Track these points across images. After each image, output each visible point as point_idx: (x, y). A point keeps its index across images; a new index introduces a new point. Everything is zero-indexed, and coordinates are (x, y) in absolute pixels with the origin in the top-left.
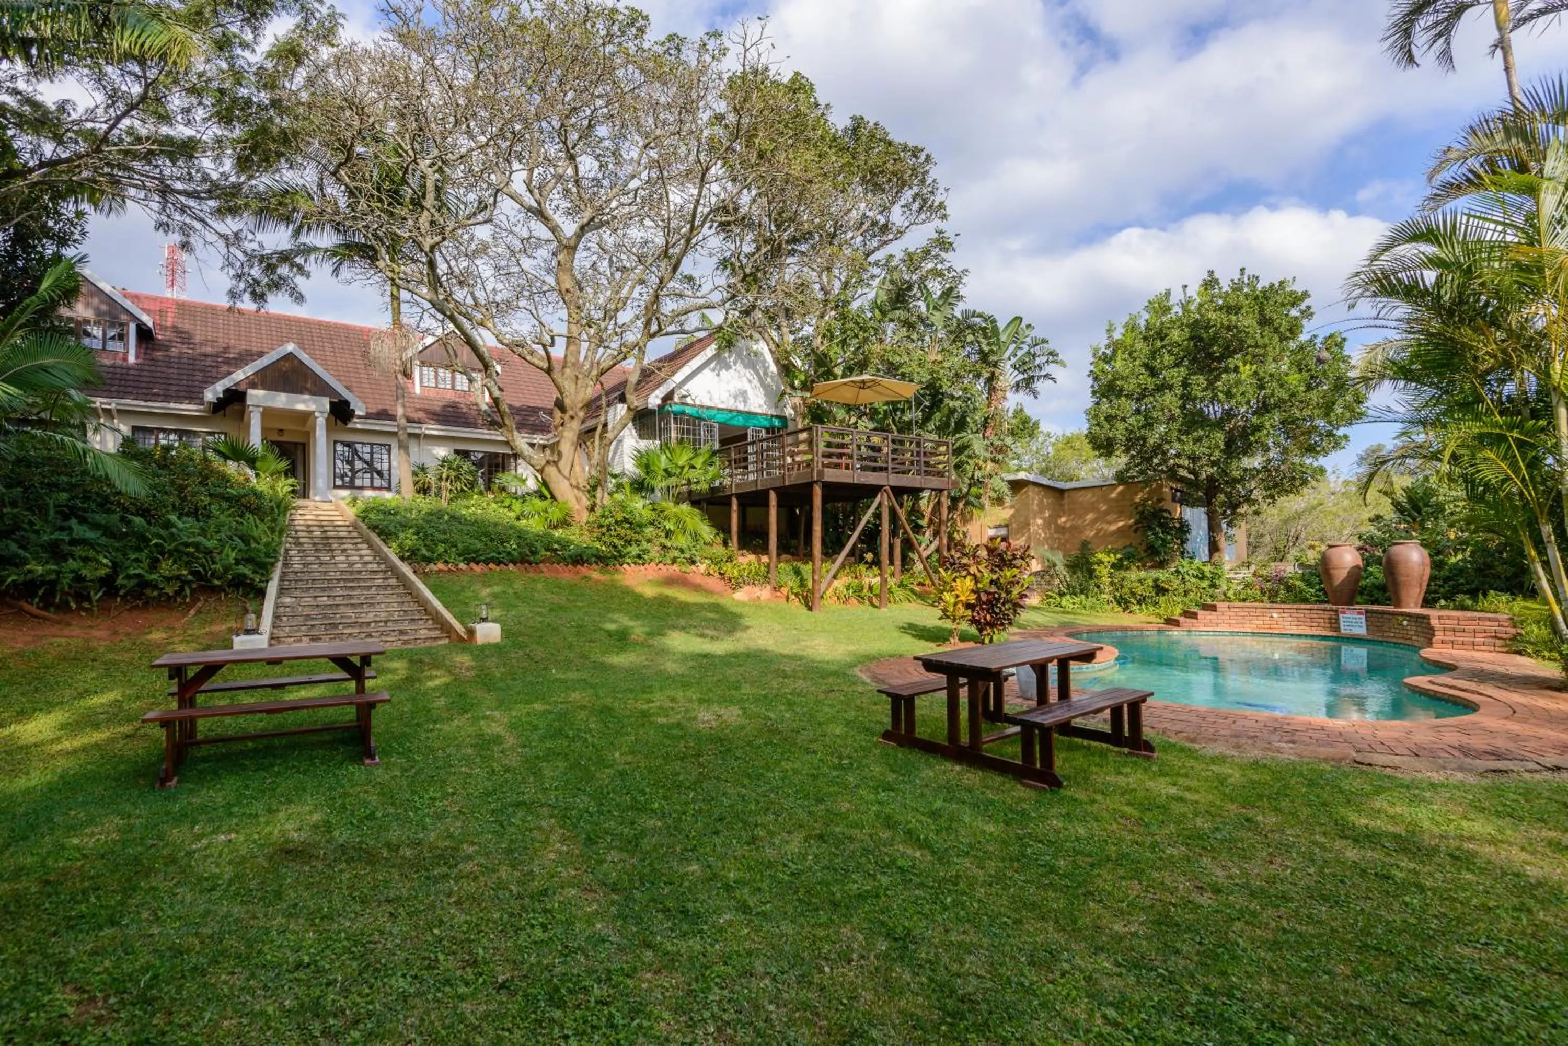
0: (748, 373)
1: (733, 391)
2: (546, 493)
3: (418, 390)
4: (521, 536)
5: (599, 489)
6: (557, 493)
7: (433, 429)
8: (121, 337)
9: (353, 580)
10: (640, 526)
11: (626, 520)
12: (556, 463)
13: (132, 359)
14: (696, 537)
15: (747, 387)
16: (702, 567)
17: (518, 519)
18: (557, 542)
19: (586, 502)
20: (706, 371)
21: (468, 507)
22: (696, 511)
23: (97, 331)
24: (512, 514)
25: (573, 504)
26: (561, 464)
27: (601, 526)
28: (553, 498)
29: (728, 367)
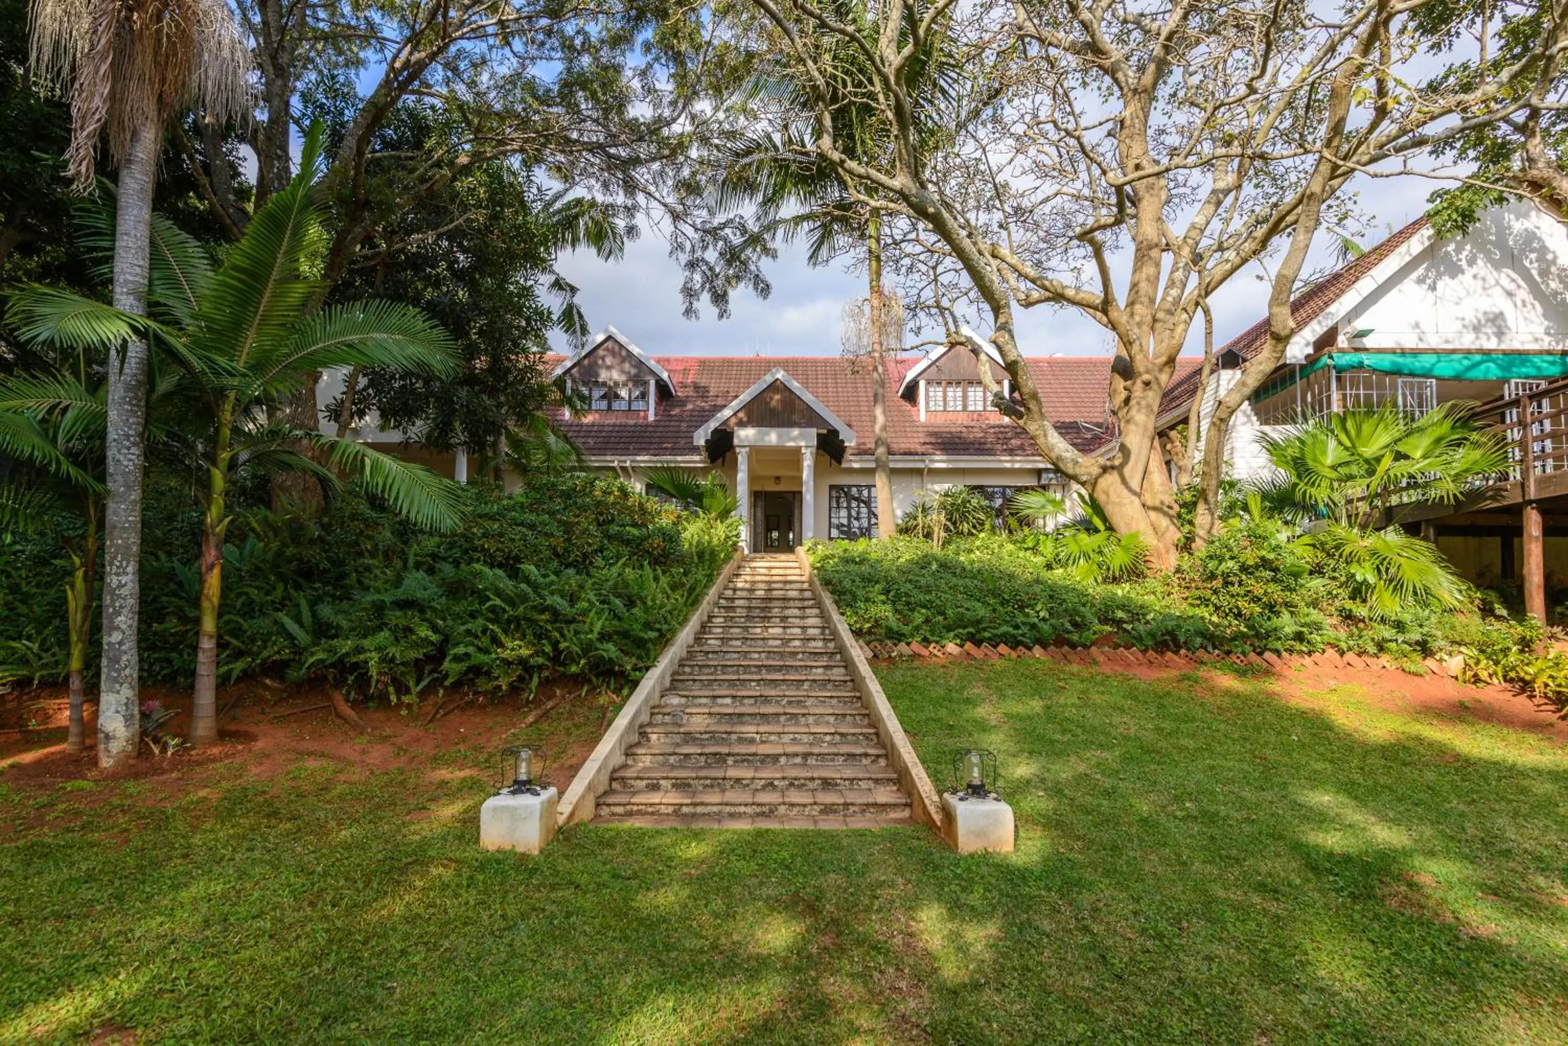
0: (1506, 277)
1: (1470, 317)
2: (1097, 522)
3: (923, 417)
4: (1054, 594)
5: (1201, 508)
6: (1116, 520)
7: (940, 462)
8: (644, 396)
9: (779, 669)
10: (1296, 575)
11: (1265, 563)
12: (1119, 469)
13: (651, 417)
14: (1423, 597)
15: (1502, 304)
16: (1455, 664)
17: (1049, 567)
18: (1123, 607)
19: (1175, 535)
20: (1409, 285)
21: (970, 551)
22: (1419, 544)
23: (624, 393)
24: (1039, 560)
25: (1149, 540)
26: (1127, 471)
27: (1212, 576)
28: (1110, 528)
29: (1455, 271)
